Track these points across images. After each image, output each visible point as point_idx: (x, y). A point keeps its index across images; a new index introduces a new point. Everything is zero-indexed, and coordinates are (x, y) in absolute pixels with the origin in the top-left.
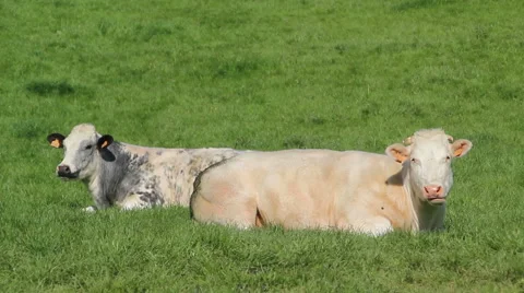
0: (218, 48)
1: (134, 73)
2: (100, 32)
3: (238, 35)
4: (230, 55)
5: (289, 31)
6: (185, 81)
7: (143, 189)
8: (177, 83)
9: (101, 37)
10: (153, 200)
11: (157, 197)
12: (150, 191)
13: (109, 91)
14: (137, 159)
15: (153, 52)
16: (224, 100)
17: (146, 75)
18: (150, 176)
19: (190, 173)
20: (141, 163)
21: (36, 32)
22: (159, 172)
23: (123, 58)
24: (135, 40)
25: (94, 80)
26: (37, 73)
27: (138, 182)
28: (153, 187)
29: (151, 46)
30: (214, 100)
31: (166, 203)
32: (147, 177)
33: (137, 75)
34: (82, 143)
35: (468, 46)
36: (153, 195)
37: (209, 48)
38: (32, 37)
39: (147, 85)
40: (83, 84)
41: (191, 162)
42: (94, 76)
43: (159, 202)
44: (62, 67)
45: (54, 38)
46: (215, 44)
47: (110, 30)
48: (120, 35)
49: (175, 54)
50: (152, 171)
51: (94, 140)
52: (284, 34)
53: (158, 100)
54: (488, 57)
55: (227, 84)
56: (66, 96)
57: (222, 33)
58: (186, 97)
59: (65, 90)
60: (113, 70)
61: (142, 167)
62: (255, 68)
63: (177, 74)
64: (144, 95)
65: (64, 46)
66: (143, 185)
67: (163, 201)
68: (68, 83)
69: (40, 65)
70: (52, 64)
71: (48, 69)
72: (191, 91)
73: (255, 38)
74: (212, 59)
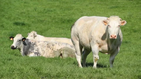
0: (64, 16)
1: (41, 21)
2: (34, 10)
3: (69, 13)
4: (66, 17)
5: (82, 12)
6: (54, 24)
7: (35, 51)
8: (52, 24)
9: (35, 11)
10: (38, 54)
11: (38, 53)
12: (37, 52)
13: (34, 25)
14: (33, 43)
15: (47, 16)
16: (63, 29)
17: (44, 22)
18: (37, 48)
19: (47, 47)
20: (34, 44)
21: (19, 9)
22: (39, 47)
23: (39, 17)
24: (43, 13)
25: (31, 22)
26: (17, 20)
27: (34, 49)
28: (37, 51)
29: (47, 14)
30: (61, 29)
31: (41, 55)
32: (36, 48)
33: (42, 21)
34: (18, 40)
35: (126, 18)
36: (37, 53)
37: (61, 16)
38: (17, 11)
39: (44, 24)
40: (28, 23)
41: (48, 44)
42: (31, 21)
43: (39, 55)
44: (24, 18)
45: (22, 11)
46: (63, 15)
47: (37, 10)
48: (39, 11)
49: (52, 16)
50: (37, 46)
51: (21, 39)
52: (81, 13)
53: (46, 28)
54: (131, 21)
55: (64, 25)
56: (23, 26)
57: (65, 12)
58: (53, 27)
59: (23, 24)
60: (36, 20)
61: (35, 46)
62: (72, 21)
63: (52, 22)
64: (43, 27)
65: (25, 13)
66: (35, 50)
67: (40, 54)
68: (24, 22)
69: (18, 18)
70: (21, 18)
71: (20, 19)
72: (55, 26)
73: (73, 14)
74: (62, 18)
